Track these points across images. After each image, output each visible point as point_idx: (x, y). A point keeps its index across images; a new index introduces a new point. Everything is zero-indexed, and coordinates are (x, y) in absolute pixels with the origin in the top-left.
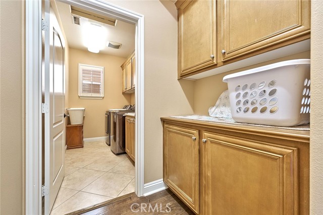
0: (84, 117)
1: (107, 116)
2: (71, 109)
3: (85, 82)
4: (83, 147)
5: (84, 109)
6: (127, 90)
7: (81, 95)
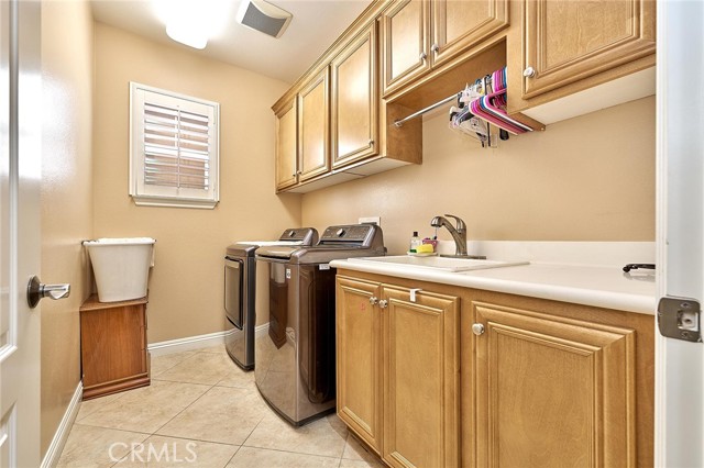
0: (151, 269)
1: (236, 265)
2: (103, 241)
3: (152, 149)
4: (147, 383)
5: (149, 240)
6: (302, 177)
7: (140, 193)
